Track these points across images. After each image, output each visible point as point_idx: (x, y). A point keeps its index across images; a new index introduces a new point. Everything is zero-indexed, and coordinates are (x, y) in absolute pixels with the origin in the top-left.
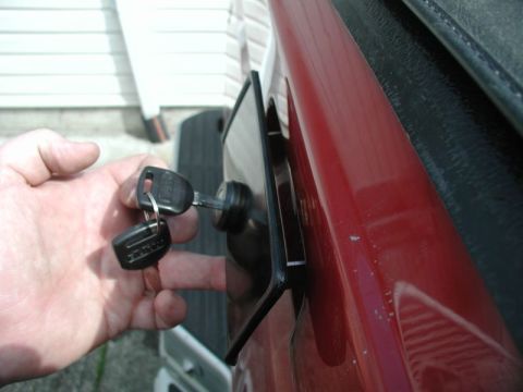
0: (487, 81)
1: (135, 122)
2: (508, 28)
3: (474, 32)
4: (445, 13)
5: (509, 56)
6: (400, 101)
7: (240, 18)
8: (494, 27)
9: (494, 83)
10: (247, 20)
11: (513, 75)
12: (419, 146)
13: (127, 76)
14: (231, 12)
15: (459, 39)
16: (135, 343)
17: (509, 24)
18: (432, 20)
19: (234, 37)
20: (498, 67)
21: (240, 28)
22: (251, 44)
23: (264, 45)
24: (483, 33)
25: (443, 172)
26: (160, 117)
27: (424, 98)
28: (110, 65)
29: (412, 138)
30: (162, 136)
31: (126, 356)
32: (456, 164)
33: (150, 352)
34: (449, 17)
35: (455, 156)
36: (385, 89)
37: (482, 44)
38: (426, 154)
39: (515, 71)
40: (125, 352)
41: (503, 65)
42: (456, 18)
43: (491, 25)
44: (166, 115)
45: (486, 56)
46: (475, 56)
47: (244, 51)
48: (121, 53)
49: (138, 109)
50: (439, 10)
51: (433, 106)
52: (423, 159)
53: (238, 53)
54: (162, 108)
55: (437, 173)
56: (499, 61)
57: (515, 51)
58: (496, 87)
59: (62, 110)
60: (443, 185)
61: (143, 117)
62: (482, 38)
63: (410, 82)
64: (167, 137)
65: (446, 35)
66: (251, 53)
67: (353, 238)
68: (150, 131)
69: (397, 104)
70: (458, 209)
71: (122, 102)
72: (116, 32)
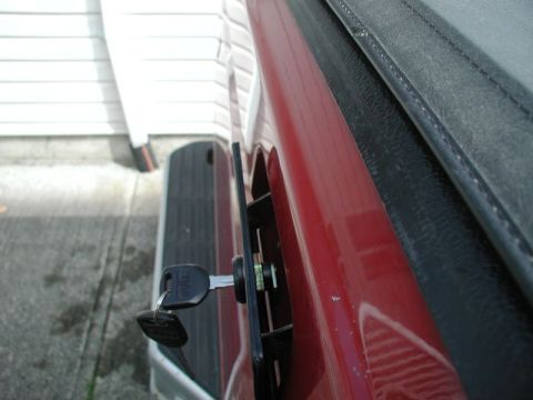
0: (451, 165)
1: (123, 150)
2: (470, 112)
3: (442, 115)
4: (416, 92)
5: (470, 141)
6: (378, 170)
7: (228, 45)
8: (458, 110)
9: (455, 168)
10: (234, 48)
11: (472, 160)
12: (394, 215)
13: (115, 104)
14: (221, 41)
15: (427, 120)
16: (123, 378)
17: (470, 108)
18: (405, 99)
19: (223, 65)
20: (460, 152)
21: (229, 56)
22: (238, 72)
23: (251, 73)
24: (449, 115)
25: (413, 242)
26: (148, 145)
27: (399, 168)
28: (97, 92)
29: (388, 208)
30: (150, 165)
31: (115, 392)
32: (426, 235)
33: (140, 388)
34: (420, 97)
35: (424, 228)
36: (364, 157)
37: (447, 126)
38: (399, 224)
39: (474, 156)
40: (113, 388)
41: (464, 151)
42: (425, 98)
43: (455, 108)
44: (155, 143)
45: (450, 140)
46: (441, 138)
47: (232, 79)
48: (110, 82)
49: (126, 137)
50: (412, 88)
51: (407, 177)
52: (396, 229)
53: (226, 81)
54: (150, 136)
55: (409, 242)
56: (461, 146)
57: (474, 136)
58: (457, 172)
59: (49, 138)
60: (413, 255)
61: (131, 145)
62: (448, 120)
63: (387, 151)
64: (156, 166)
65: (416, 116)
66: (238, 81)
67: (335, 299)
68: (138, 160)
69: (375, 173)
70: (426, 278)
71: (110, 131)
72: (105, 60)
